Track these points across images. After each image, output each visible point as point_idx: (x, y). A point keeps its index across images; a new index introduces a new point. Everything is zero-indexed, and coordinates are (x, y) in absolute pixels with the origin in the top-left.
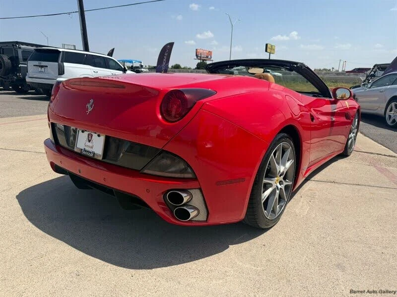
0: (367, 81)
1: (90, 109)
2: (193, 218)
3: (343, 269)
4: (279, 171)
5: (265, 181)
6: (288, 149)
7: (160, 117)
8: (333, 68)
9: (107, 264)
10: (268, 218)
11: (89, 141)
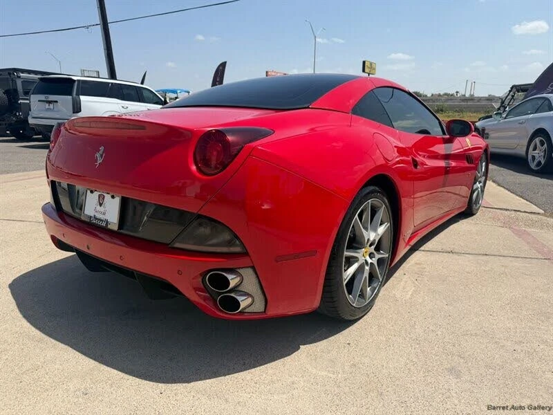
0: (502, 109)
1: (100, 161)
2: (245, 308)
3: (458, 375)
4: (368, 240)
5: (347, 253)
6: (380, 208)
7: (194, 168)
8: (457, 92)
9: (127, 376)
10: (354, 305)
11: (100, 204)
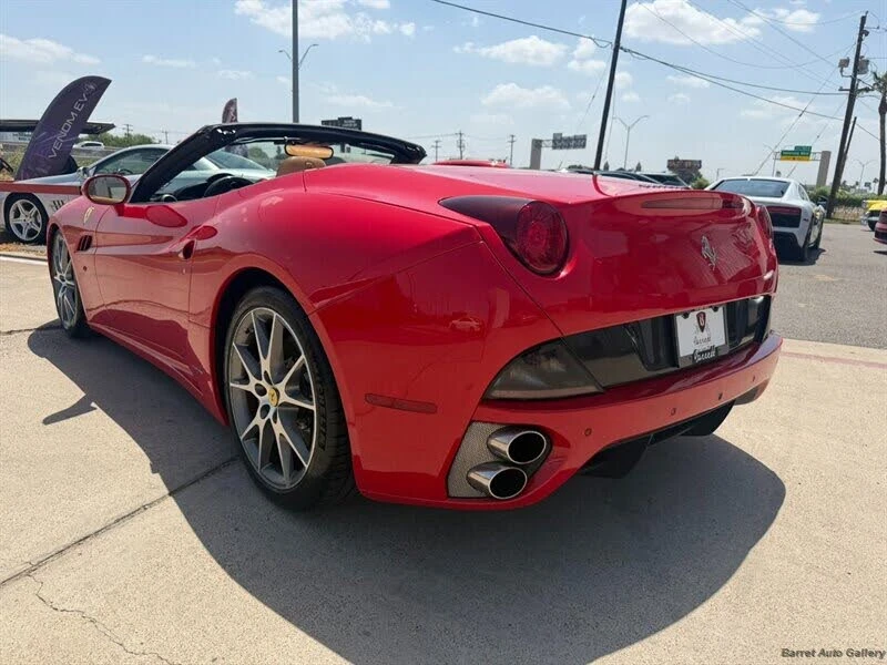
11: (702, 328)
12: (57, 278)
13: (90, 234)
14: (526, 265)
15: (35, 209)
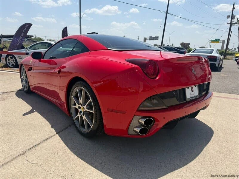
11: (192, 91)
12: (22, 78)
13: (31, 66)
14: (148, 76)
15: (14, 58)
